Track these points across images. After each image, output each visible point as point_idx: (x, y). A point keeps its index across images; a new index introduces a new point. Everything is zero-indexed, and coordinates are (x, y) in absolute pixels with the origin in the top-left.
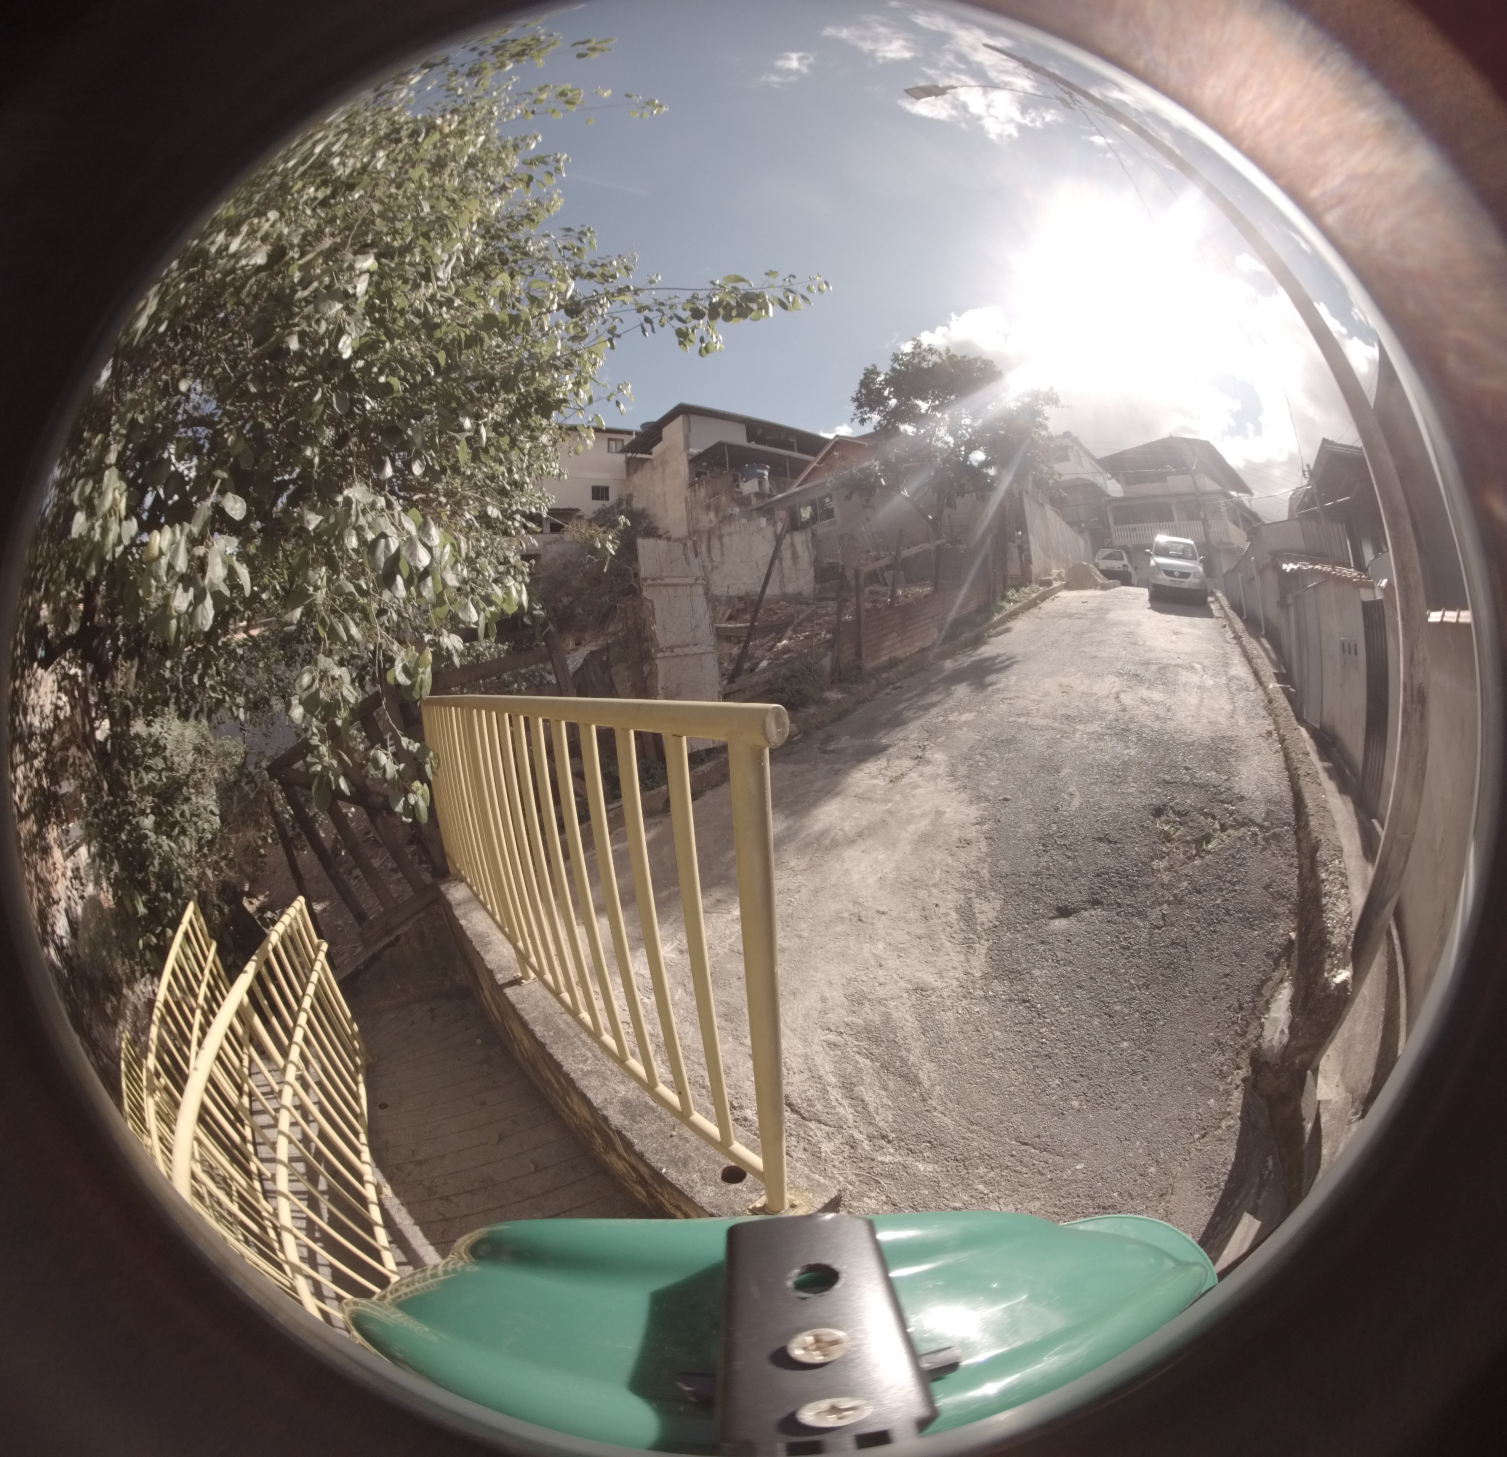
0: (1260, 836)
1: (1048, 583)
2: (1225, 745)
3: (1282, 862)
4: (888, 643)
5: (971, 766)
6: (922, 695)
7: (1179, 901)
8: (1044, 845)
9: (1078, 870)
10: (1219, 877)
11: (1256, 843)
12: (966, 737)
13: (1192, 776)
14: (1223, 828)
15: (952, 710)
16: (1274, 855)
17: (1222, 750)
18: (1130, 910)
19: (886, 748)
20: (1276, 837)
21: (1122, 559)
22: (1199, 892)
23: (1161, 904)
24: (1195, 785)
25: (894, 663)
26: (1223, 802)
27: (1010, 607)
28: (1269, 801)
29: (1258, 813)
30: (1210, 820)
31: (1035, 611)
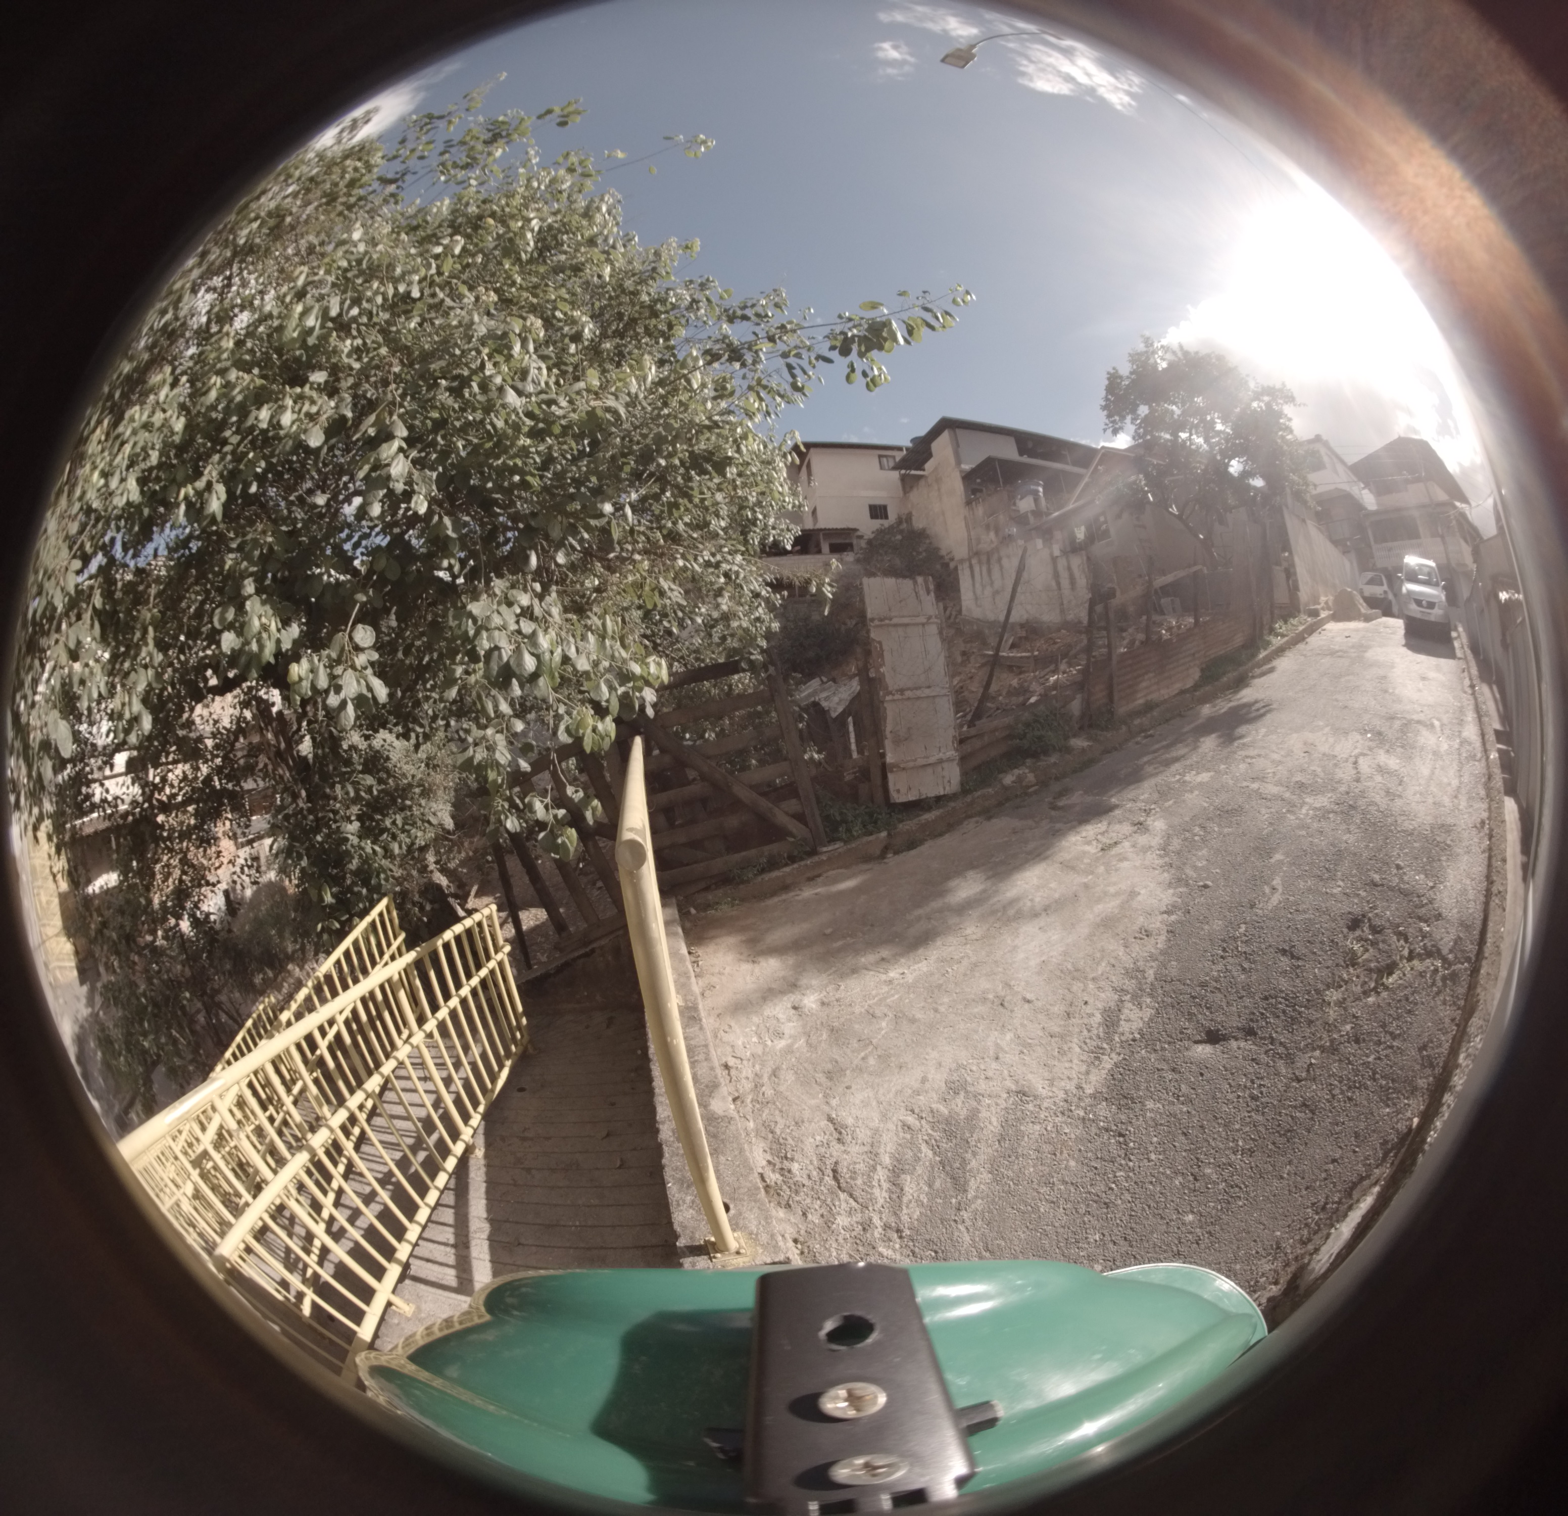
0: (1441, 973)
1: (1316, 613)
2: (1442, 837)
4: (1144, 684)
5: (1186, 839)
6: (1168, 747)
7: (1332, 1048)
8: (1224, 950)
9: (1248, 986)
12: (1194, 800)
13: (1401, 878)
14: (1410, 956)
15: (1191, 768)
17: (1438, 844)
18: (1281, 1050)
19: (1112, 808)
21: (1382, 584)
23: (1314, 1049)
24: (1401, 892)
25: (1149, 707)
26: (1421, 919)
31: (1302, 646)
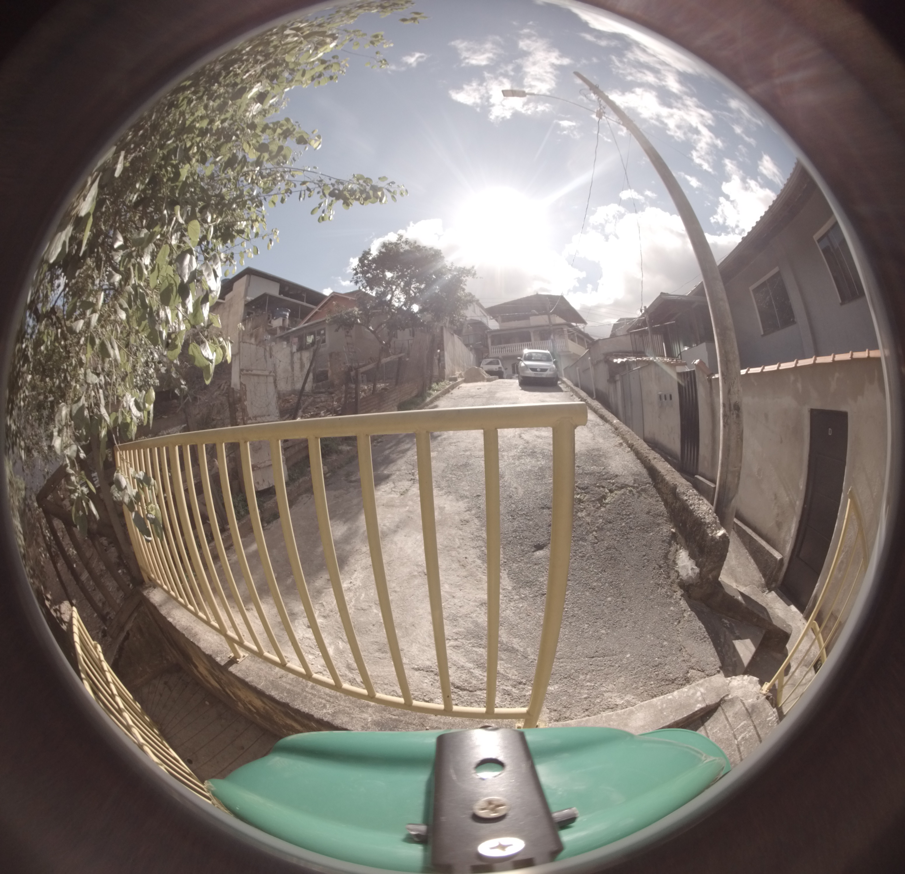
0: (634, 491)
1: (455, 379)
2: (596, 453)
3: (652, 501)
5: (448, 480)
7: (600, 529)
8: (512, 516)
9: (537, 525)
10: (618, 514)
11: (633, 495)
13: (583, 469)
14: (611, 491)
16: (645, 498)
17: (595, 456)
18: (576, 539)
19: (389, 476)
20: (644, 490)
21: (498, 364)
22: (610, 523)
23: (591, 532)
24: (587, 474)
26: (606, 479)
27: (435, 393)
28: (633, 474)
29: (630, 481)
30: (602, 489)
31: (449, 395)
